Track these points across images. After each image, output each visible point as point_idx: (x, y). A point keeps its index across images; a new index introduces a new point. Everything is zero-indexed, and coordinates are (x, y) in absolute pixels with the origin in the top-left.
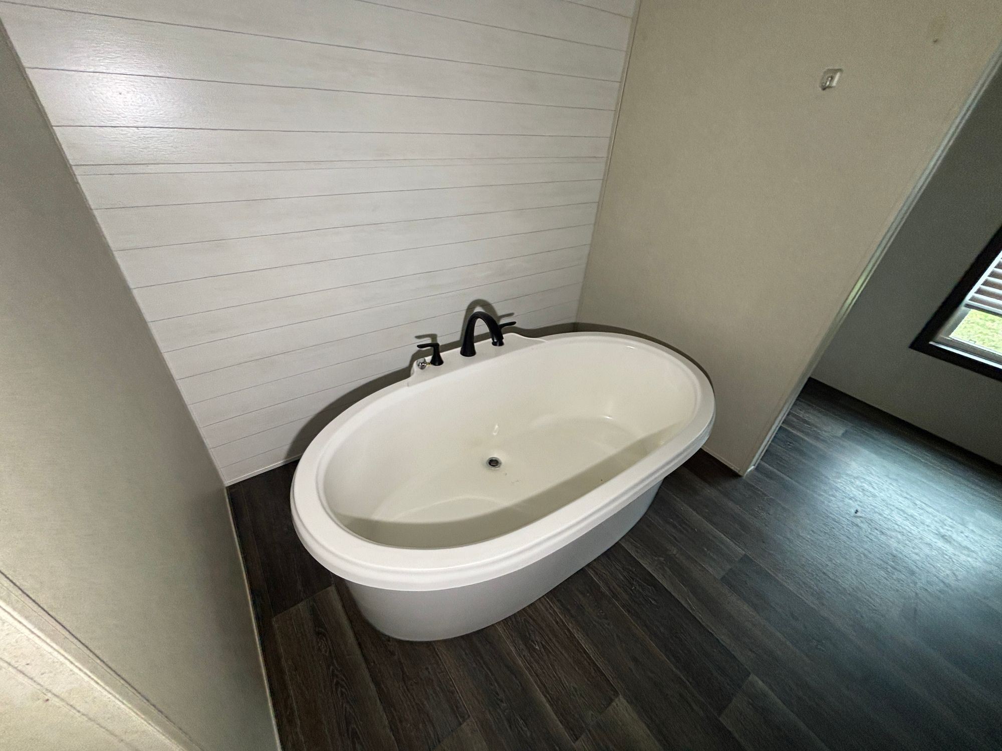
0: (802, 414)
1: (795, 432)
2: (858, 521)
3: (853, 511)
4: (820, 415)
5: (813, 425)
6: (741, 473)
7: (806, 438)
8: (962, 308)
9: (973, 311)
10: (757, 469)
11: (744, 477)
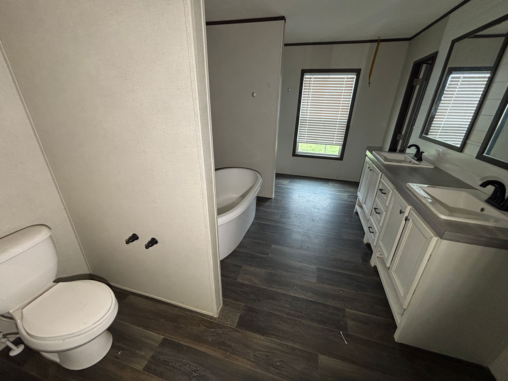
0: (278, 181)
1: (278, 185)
2: (299, 197)
3: (298, 196)
4: (282, 180)
5: (282, 183)
6: (272, 198)
7: (281, 186)
8: (297, 143)
9: (299, 143)
10: (274, 195)
11: (273, 198)
